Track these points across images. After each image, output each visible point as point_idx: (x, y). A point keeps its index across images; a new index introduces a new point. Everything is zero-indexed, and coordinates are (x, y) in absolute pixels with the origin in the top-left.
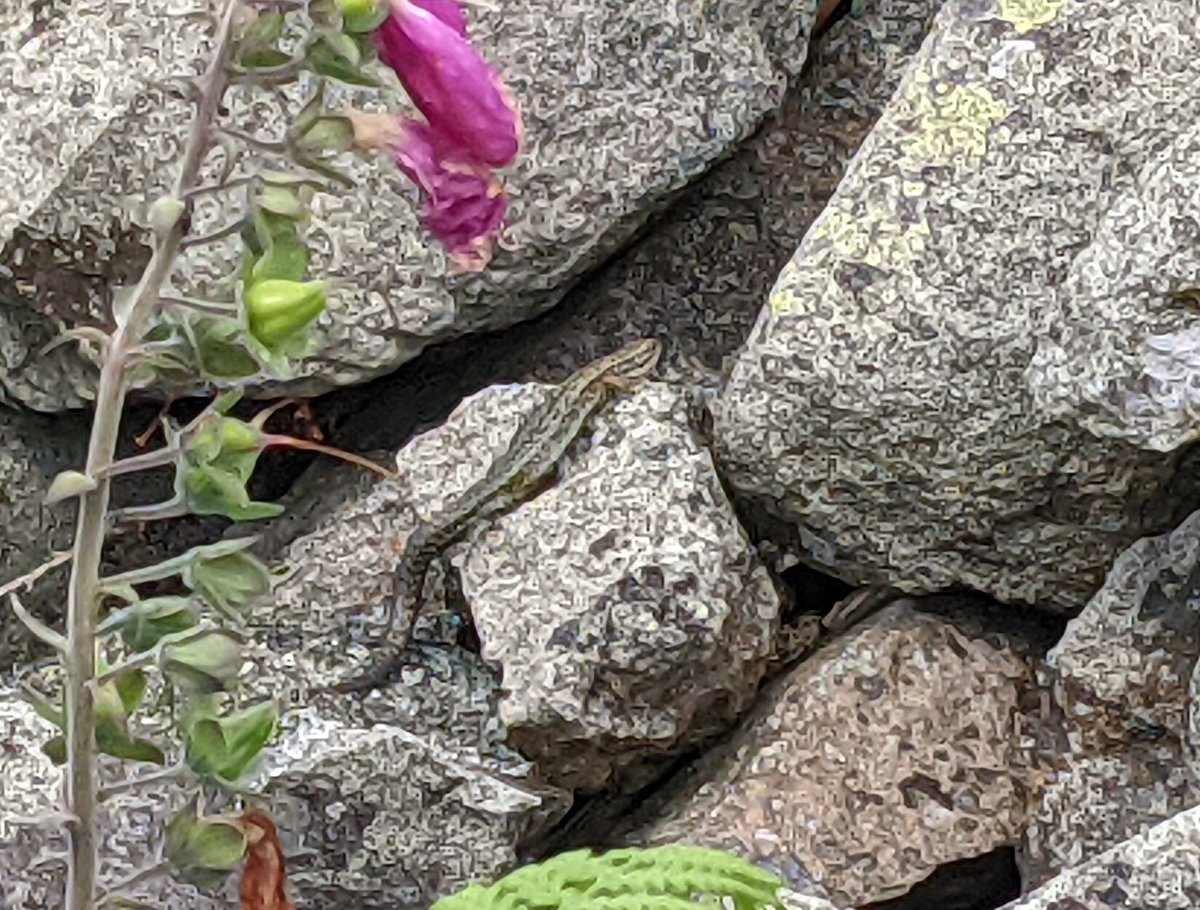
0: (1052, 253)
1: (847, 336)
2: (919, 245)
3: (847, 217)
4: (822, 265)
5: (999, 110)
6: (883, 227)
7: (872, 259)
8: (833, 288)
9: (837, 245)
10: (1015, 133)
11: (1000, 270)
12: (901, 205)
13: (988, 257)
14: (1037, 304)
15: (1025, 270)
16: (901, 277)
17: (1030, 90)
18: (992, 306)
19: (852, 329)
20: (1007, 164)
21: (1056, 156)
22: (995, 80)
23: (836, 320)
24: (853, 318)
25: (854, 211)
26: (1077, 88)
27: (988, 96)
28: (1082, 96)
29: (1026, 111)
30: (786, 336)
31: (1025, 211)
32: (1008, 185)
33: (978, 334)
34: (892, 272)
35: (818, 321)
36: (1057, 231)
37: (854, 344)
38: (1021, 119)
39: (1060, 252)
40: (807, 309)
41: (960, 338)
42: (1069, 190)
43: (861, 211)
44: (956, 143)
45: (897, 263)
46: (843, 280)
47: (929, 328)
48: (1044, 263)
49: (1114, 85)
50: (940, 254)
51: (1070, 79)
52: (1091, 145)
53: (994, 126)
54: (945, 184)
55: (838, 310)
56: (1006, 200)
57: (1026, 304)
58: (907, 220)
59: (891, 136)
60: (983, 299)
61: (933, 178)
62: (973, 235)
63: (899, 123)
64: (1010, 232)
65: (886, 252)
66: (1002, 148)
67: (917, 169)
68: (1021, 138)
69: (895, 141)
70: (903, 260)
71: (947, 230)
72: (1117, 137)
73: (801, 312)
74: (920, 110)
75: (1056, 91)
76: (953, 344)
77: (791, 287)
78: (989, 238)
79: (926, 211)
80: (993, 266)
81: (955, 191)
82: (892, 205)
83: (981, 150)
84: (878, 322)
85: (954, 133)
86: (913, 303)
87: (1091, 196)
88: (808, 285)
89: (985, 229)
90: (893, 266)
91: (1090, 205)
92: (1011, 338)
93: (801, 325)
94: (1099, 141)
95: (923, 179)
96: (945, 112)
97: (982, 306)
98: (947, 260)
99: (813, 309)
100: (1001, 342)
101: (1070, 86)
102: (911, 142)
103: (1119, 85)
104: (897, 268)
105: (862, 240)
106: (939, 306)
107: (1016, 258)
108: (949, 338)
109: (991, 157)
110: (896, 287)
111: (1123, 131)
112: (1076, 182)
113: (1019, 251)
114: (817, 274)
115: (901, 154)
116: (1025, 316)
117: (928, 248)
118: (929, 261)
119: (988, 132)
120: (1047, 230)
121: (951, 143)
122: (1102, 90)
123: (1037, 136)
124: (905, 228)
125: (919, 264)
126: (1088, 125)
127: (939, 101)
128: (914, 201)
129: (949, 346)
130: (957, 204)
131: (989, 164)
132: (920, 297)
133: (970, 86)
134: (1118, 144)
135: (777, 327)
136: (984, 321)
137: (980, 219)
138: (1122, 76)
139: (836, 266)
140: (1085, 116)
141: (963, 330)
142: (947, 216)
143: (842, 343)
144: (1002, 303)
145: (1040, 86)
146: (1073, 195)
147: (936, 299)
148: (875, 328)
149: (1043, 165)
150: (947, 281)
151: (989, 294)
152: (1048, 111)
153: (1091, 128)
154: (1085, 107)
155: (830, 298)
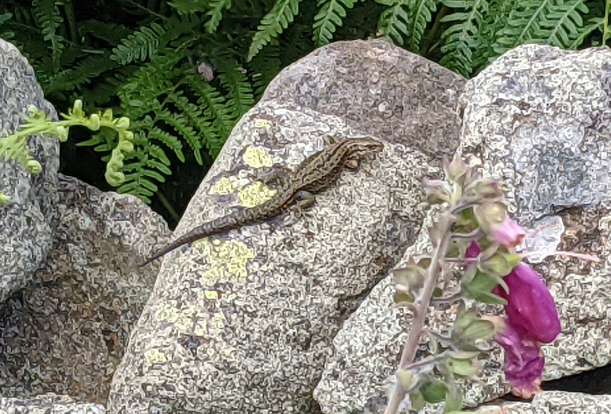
0: (287, 327)
1: (191, 373)
2: (221, 324)
3: (176, 310)
4: (171, 335)
5: (251, 254)
6: (199, 314)
7: (199, 332)
8: (180, 348)
9: (176, 325)
10: (260, 265)
11: (263, 336)
12: (206, 304)
13: (257, 330)
14: (283, 353)
15: (275, 336)
16: (216, 342)
17: (264, 243)
18: (262, 356)
19: (193, 369)
20: (259, 281)
21: (282, 277)
22: (246, 238)
23: (183, 364)
24: (193, 362)
25: (179, 306)
26: (287, 241)
27: (245, 247)
28: (290, 246)
29: (264, 254)
30: (156, 373)
31: (272, 305)
32: (262, 292)
33: (257, 371)
34: (210, 339)
35: (174, 365)
36: (289, 315)
37: (196, 376)
38: (262, 258)
39: (292, 327)
40: (167, 359)
41: (250, 373)
42: (291, 295)
43: (183, 306)
44: (231, 270)
45: (213, 335)
46: (185, 344)
47: (234, 368)
48: (284, 333)
49: (306, 240)
50: (233, 329)
51: (284, 237)
52: (296, 271)
53: (249, 262)
54: (228, 292)
55: (184, 358)
56: (261, 301)
57: (278, 354)
58: (212, 311)
59: (191, 267)
60: (258, 352)
61: (221, 289)
62: (247, 319)
63: (194, 259)
64: (265, 317)
65: (205, 328)
66: (256, 273)
67: (212, 284)
68: (264, 268)
69: (194, 269)
70: (215, 332)
71: (234, 316)
72: (311, 267)
73: (164, 360)
74: (205, 253)
75: (277, 244)
76: (246, 376)
77: (156, 347)
78: (255, 320)
79: (221, 307)
80: (259, 334)
81: (234, 296)
82: (202, 303)
83: (245, 274)
84: (206, 365)
85: (229, 266)
86: (224, 355)
87: (301, 298)
88: (165, 346)
89: (253, 315)
90: (210, 336)
91: (302, 302)
92: (273, 372)
93: (165, 368)
94: (301, 269)
95: (215, 290)
96: (221, 254)
97: (257, 355)
98: (237, 332)
99: (170, 358)
100: (269, 375)
101: (284, 240)
102: (204, 271)
103: (309, 240)
104: (213, 337)
105: (189, 322)
106: (238, 357)
107: (270, 330)
108: (244, 373)
109: (251, 278)
110: (214, 347)
111: (314, 263)
112: (293, 290)
113: (272, 327)
114: (168, 340)
115: (199, 277)
116: (278, 360)
117: (226, 326)
118: (229, 333)
119: (247, 265)
120: (283, 316)
121: (227, 270)
122: (300, 242)
123: (271, 267)
124: (211, 316)
125: (223, 335)
126: (294, 260)
127: (217, 249)
128: (214, 301)
129: (243, 377)
130: (237, 302)
131: (251, 282)
132: (227, 352)
133: (233, 241)
134: (312, 270)
135: (151, 368)
136: (260, 364)
137: (249, 310)
138: (310, 235)
139: (179, 336)
140: (292, 256)
141: (250, 369)
142: (233, 309)
143: (188, 376)
144: (266, 354)
145: (269, 241)
146: (293, 297)
147: (235, 353)
148: (206, 368)
149: (277, 281)
150: (238, 343)
151: (260, 349)
152: (275, 254)
153: (296, 262)
154: (292, 251)
155: (179, 353)
